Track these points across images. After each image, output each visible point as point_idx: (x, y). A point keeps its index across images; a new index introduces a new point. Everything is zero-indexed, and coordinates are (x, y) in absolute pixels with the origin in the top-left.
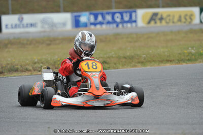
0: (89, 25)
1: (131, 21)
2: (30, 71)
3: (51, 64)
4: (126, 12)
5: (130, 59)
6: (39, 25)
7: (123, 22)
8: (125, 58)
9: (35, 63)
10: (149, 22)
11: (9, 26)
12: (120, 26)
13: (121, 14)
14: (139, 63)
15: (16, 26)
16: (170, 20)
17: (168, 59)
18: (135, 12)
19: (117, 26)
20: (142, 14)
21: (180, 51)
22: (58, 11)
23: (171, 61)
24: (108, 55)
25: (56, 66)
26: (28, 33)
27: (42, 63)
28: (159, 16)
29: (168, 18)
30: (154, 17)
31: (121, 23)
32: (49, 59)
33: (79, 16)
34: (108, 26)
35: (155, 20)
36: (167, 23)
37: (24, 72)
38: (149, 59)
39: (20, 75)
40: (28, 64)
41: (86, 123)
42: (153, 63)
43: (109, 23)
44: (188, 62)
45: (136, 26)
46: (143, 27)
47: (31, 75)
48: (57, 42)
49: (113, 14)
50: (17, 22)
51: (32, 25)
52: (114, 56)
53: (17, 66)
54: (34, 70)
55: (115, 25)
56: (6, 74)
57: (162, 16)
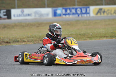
0: (62, 15)
1: (86, 13)
2: (26, 42)
4: (84, 8)
5: (83, 35)
7: (82, 13)
8: (80, 35)
9: (28, 37)
10: (97, 14)
11: (16, 15)
12: (80, 16)
13: (81, 9)
14: (88, 37)
15: (20, 16)
16: (109, 12)
17: (105, 35)
18: (89, 7)
19: (78, 16)
20: (93, 9)
21: (112, 31)
23: (106, 37)
24: (70, 33)
25: (41, 39)
26: (26, 19)
27: (33, 37)
28: (103, 10)
30: (100, 11)
31: (80, 14)
32: (37, 35)
33: (56, 10)
35: (100, 12)
36: (107, 14)
37: (22, 43)
38: (94, 36)
39: (20, 44)
40: (24, 38)
42: (96, 38)
43: (73, 14)
45: (90, 16)
46: (93, 17)
47: (26, 44)
48: (43, 25)
49: (76, 9)
50: (20, 13)
51: (29, 15)
52: (74, 34)
53: (18, 39)
54: (28, 41)
56: (12, 43)
57: (104, 10)
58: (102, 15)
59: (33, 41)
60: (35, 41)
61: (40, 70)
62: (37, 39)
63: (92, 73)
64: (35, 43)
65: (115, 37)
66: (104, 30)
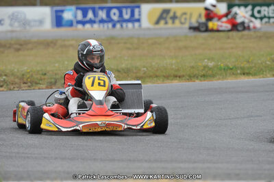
0: (75, 23)
1: (133, 19)
3: (17, 77)
4: (126, 8)
5: (125, 73)
6: (7, 22)
7: (122, 20)
8: (119, 71)
10: (157, 22)
12: (118, 26)
13: (120, 9)
16: (185, 19)
17: (176, 73)
18: (139, 7)
19: (114, 26)
20: (147, 11)
21: (192, 64)
22: (34, 4)
23: (180, 77)
25: (25, 80)
27: (6, 75)
28: (171, 14)
29: (184, 16)
30: (164, 15)
31: (118, 21)
32: (16, 70)
33: (62, 11)
34: (101, 25)
35: (165, 19)
36: (182, 23)
38: (151, 74)
41: (56, 158)
42: (155, 79)
43: (102, 21)
44: (202, 79)
45: (140, 26)
46: (149, 29)
48: (30, 46)
49: (109, 9)
55: (110, 25)
57: (175, 13)
58: (170, 25)
59: (7, 85)
60: (12, 84)
61: (23, 153)
62: (17, 80)
63: (146, 161)
64: (10, 90)
65: (199, 77)
66: (174, 61)
